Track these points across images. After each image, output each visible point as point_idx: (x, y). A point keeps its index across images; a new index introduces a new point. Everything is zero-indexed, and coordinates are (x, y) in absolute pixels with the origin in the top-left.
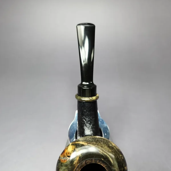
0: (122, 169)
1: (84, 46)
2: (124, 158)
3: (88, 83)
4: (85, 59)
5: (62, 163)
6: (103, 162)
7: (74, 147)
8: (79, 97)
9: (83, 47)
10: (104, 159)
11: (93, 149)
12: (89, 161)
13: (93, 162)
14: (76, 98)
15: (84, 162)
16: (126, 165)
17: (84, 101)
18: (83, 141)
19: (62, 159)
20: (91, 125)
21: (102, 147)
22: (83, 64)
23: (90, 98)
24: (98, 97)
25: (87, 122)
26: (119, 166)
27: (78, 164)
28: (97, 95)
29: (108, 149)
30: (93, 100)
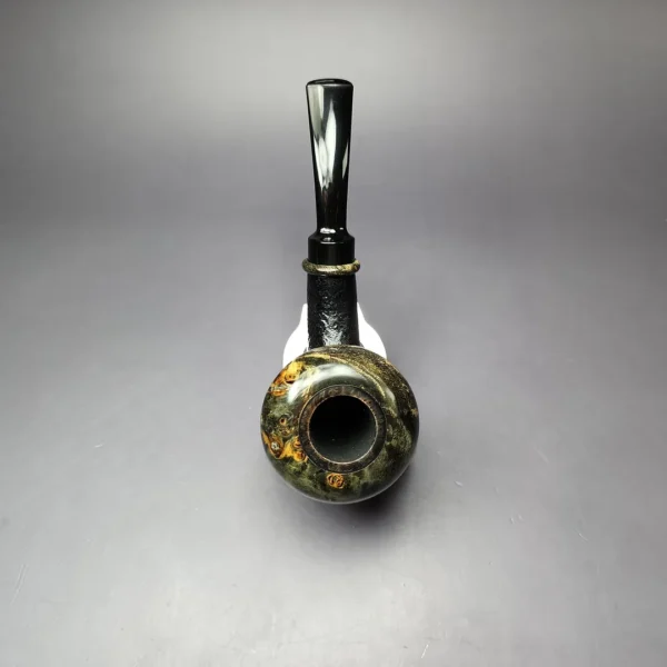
0: (406, 412)
1: (324, 138)
2: (411, 392)
3: (333, 231)
4: (328, 171)
5: (275, 398)
6: (364, 393)
7: (301, 364)
8: (311, 266)
9: (321, 140)
10: (366, 386)
11: (342, 370)
12: (333, 391)
13: (343, 393)
14: (304, 267)
15: (323, 393)
16: (414, 405)
17: (324, 273)
18: (320, 352)
19: (276, 389)
20: (341, 333)
21: (361, 363)
22: (322, 184)
23: (339, 267)
24: (358, 267)
25: (331, 327)
26: (397, 404)
27: (311, 397)
28: (356, 262)
29: (375, 367)
30: (345, 272)
